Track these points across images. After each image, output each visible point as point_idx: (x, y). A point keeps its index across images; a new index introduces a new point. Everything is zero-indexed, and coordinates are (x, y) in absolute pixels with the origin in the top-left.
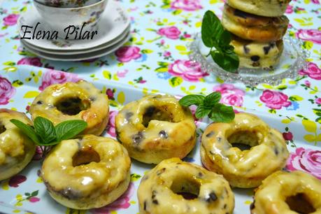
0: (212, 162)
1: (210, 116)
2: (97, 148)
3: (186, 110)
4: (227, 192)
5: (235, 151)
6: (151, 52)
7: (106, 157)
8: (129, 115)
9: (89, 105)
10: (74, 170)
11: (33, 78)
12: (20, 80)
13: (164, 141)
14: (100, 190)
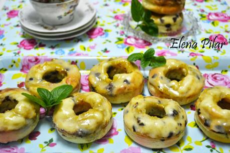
0: (162, 93)
1: (150, 65)
2: (87, 100)
5: (174, 83)
6: (111, 31)
7: (96, 103)
8: (97, 75)
11: (14, 65)
12: (5, 68)
13: (128, 86)
14: (101, 126)
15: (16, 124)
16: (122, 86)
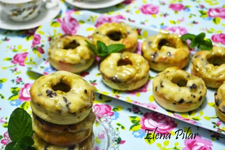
0: (197, 71)
1: (198, 47)
2: (131, 59)
3: (184, 43)
4: (203, 86)
5: (210, 66)
7: (136, 63)
8: (150, 43)
9: (126, 36)
11: (92, 20)
12: (84, 21)
13: (169, 58)
14: (131, 80)
15: (73, 60)
16: (164, 57)
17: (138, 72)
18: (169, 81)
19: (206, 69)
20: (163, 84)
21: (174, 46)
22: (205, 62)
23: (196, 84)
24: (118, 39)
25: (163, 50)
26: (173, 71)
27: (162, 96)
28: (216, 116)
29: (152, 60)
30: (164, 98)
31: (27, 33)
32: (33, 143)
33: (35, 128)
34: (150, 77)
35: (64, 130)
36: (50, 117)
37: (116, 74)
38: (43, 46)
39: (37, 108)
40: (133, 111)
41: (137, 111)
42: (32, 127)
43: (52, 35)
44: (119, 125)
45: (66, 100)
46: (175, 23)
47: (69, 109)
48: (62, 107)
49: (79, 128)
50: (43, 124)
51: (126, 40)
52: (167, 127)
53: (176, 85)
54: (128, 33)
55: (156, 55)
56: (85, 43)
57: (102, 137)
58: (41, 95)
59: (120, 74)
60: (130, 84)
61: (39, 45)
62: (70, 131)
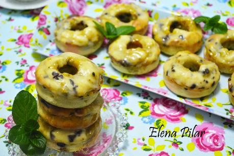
0: (210, 56)
1: (212, 30)
2: (141, 42)
3: (198, 26)
4: (216, 71)
5: (224, 51)
7: (147, 46)
8: (161, 25)
9: (136, 18)
10: (128, 51)
12: (91, 1)
13: (182, 41)
14: (142, 63)
15: (80, 42)
16: (176, 40)
17: (148, 55)
18: (180, 66)
19: (220, 53)
20: (175, 68)
21: (187, 29)
22: (219, 46)
23: (210, 69)
24: (127, 21)
25: (176, 33)
26: (185, 56)
27: (173, 81)
28: (229, 103)
29: (163, 43)
30: (176, 83)
31: (32, 13)
32: (38, 126)
33: (40, 111)
34: (160, 61)
35: (71, 114)
36: (56, 100)
37: (125, 57)
38: (49, 27)
39: (43, 91)
40: (143, 96)
41: (146, 96)
42: (37, 111)
43: (59, 15)
44: (128, 110)
45: (73, 83)
46: (188, 5)
47: (76, 93)
48: (68, 90)
49: (86, 113)
50: (48, 107)
51: (137, 22)
52: (178, 113)
53: (188, 69)
54: (139, 15)
55: (168, 38)
56: (94, 24)
57: (110, 122)
58: (46, 77)
59: (130, 57)
60: (140, 68)
61: (45, 26)
62: (76, 114)
